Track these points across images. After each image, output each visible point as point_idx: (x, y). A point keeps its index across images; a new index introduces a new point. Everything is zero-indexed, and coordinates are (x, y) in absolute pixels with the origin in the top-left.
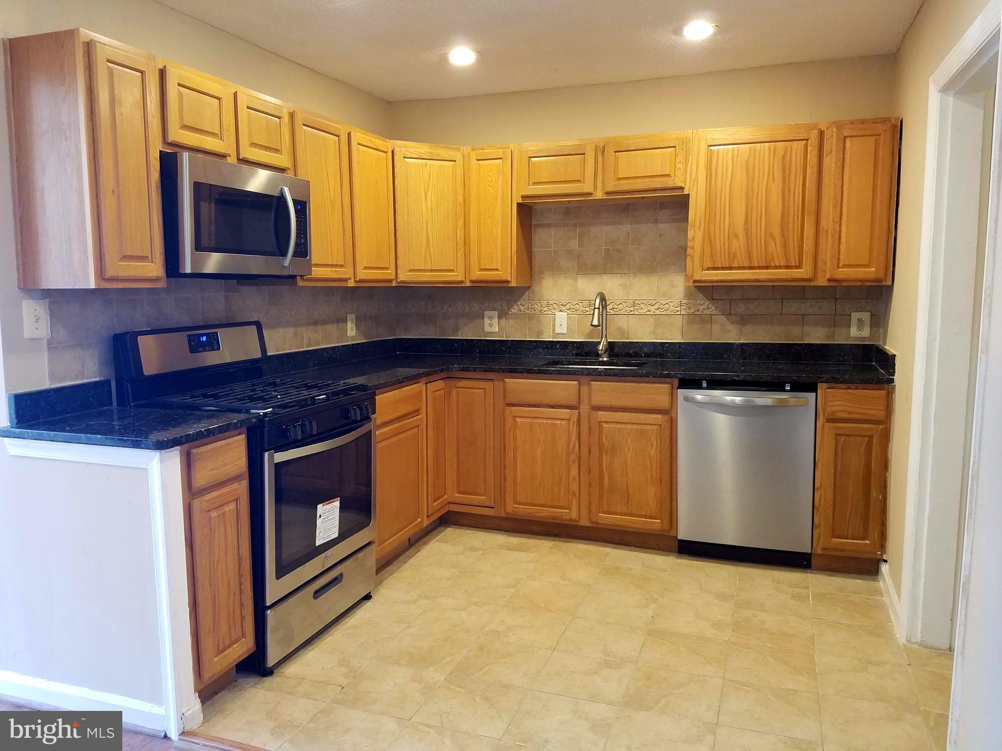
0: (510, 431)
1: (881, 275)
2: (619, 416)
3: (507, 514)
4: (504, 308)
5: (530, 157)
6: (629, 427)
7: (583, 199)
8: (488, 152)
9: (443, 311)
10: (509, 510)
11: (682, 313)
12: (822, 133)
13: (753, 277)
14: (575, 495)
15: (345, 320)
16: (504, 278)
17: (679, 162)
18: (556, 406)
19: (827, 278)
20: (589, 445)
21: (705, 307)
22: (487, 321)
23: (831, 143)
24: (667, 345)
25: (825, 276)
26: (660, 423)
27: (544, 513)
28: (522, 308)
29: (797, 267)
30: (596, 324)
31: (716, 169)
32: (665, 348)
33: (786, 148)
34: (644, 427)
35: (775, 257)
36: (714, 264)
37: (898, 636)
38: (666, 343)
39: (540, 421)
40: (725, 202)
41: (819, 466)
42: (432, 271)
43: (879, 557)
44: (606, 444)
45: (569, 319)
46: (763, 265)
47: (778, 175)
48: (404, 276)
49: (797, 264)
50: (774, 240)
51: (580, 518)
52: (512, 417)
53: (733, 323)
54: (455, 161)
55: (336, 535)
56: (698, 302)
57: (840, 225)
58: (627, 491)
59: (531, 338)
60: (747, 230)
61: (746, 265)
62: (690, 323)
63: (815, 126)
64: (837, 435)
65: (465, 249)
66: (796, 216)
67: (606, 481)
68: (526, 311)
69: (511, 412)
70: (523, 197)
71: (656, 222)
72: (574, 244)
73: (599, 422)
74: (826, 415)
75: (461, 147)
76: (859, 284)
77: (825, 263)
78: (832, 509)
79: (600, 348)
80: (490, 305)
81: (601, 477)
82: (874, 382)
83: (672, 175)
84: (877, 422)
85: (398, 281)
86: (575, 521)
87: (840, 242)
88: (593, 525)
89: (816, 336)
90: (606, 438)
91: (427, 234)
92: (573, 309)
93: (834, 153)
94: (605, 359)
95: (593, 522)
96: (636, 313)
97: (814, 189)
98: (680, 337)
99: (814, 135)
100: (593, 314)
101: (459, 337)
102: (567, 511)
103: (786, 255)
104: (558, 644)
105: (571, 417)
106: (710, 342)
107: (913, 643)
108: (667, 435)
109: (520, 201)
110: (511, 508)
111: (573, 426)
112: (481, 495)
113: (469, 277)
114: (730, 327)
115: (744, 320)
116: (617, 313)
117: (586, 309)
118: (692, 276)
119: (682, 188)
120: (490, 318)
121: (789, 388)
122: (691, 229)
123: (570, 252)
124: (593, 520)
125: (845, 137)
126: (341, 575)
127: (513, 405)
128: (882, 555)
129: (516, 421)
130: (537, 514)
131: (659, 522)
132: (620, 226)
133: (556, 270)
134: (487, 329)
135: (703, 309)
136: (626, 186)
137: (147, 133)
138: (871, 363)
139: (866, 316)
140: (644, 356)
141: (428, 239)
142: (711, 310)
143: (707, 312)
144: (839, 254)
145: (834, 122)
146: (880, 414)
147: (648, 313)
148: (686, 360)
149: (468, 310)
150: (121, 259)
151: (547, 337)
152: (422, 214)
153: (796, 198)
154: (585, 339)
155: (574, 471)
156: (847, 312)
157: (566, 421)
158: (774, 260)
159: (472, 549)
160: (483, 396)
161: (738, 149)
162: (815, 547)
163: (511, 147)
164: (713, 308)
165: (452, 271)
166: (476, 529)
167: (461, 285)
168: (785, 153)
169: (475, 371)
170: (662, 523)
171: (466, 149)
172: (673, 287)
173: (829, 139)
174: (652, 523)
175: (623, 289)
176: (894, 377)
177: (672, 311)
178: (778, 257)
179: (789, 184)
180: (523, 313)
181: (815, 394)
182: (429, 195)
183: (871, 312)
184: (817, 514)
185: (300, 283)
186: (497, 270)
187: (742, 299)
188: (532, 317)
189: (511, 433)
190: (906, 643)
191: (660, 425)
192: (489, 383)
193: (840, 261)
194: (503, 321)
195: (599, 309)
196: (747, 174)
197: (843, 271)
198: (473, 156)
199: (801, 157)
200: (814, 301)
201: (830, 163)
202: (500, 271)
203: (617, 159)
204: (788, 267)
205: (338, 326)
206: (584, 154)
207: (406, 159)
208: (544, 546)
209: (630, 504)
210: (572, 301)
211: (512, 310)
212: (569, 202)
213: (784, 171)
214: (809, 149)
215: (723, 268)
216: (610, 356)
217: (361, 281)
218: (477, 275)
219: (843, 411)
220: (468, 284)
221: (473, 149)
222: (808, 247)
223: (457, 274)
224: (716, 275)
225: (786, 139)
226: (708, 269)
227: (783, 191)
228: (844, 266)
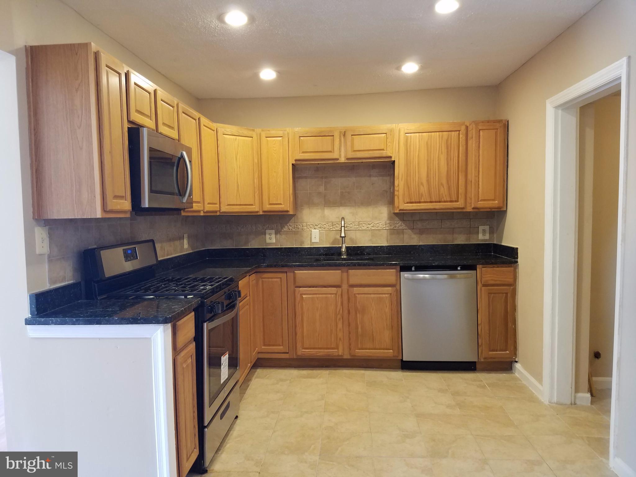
0: (299, 303)
1: (501, 205)
2: (366, 290)
3: (299, 356)
4: (279, 227)
5: (300, 137)
6: (372, 296)
7: (333, 162)
8: (273, 133)
9: (238, 230)
10: (299, 353)
11: (386, 229)
12: (467, 127)
13: (432, 207)
14: (341, 340)
15: (183, 238)
16: (285, 209)
17: (389, 142)
18: (328, 286)
19: (472, 207)
20: (348, 309)
21: (400, 225)
22: (268, 236)
23: (473, 133)
24: (379, 247)
25: (471, 206)
26: (391, 293)
27: (321, 353)
28: (290, 228)
29: (457, 201)
30: (343, 236)
31: (410, 146)
32: (378, 249)
33: (448, 135)
34: (381, 296)
35: (444, 196)
36: (411, 200)
37: (543, 401)
38: (379, 246)
39: (318, 296)
40: (415, 165)
41: (480, 311)
42: (240, 205)
43: (514, 360)
44: (359, 307)
45: (320, 233)
46: (438, 201)
47: (444, 150)
48: (224, 209)
49: (456, 200)
50: (443, 187)
51: (344, 354)
52: (300, 294)
53: (415, 234)
54: (252, 137)
55: (227, 377)
56: (396, 222)
57: (479, 178)
58: (373, 335)
59: (296, 246)
60: (428, 181)
61: (428, 200)
62: (391, 234)
63: (463, 124)
64: (489, 293)
65: (259, 192)
66: (454, 174)
67: (360, 330)
68: (293, 229)
69: (299, 291)
70: (296, 160)
71: (370, 176)
72: (322, 189)
73: (355, 294)
74: (482, 283)
75: (255, 130)
76: (489, 210)
77: (471, 199)
78: (488, 335)
79: (343, 250)
80: (270, 226)
81: (357, 328)
82: (508, 263)
83: (385, 149)
84: (510, 285)
85: (221, 212)
86: (342, 356)
87: (479, 188)
88: (352, 358)
89: (460, 240)
90: (359, 303)
91: (237, 183)
92: (323, 227)
93: (474, 138)
94: (345, 257)
95: (353, 356)
96: (360, 229)
97: (464, 158)
98: (386, 243)
99: (463, 128)
100: (341, 230)
101: (249, 247)
102: (336, 350)
103: (450, 195)
104: (371, 429)
105: (337, 292)
106: (403, 245)
107: (552, 403)
108: (395, 299)
109: (294, 162)
110: (301, 351)
111: (339, 298)
112: (280, 345)
113: (262, 208)
114: (414, 236)
115: (421, 232)
116: (350, 229)
117: (330, 227)
118: (398, 207)
119: (391, 157)
120: (270, 234)
121: (460, 269)
122: (396, 180)
123: (319, 193)
124: (352, 354)
125: (480, 130)
126: (229, 403)
127: (300, 287)
128: (515, 359)
129: (303, 297)
130: (318, 354)
131: (391, 352)
132: (348, 178)
133: (311, 203)
134: (268, 241)
135: (399, 226)
136: (359, 155)
137: (122, 114)
138: (491, 254)
139: (487, 228)
140: (366, 254)
141: (238, 185)
142: (403, 226)
143: (401, 228)
144: (478, 194)
145: (474, 122)
146: (511, 280)
147: (367, 229)
148: (390, 255)
149: (255, 230)
150: (114, 197)
151: (307, 245)
152: (234, 169)
153: (455, 163)
154: (330, 245)
155: (340, 325)
156: (476, 226)
157: (334, 295)
158: (443, 198)
159: (282, 380)
160: (280, 283)
161: (422, 136)
162: (480, 358)
163: (287, 130)
164: (404, 225)
165: (252, 205)
166: (275, 368)
167: (257, 214)
168: (448, 138)
169: (276, 267)
170: (394, 352)
171: (258, 130)
172: (381, 214)
173: (471, 131)
174: (388, 352)
175: (352, 215)
176: (518, 260)
177: (381, 227)
178: (446, 196)
179: (450, 155)
180: (291, 230)
181: (476, 271)
182: (238, 157)
183: (489, 226)
184: (480, 339)
185: (183, 214)
186: (281, 204)
187: (420, 220)
188: (297, 233)
189: (300, 305)
190: (549, 404)
191: (391, 294)
192: (284, 274)
193: (479, 198)
194: (278, 236)
195: (344, 227)
196: (428, 150)
197: (480, 203)
198: (263, 135)
199: (456, 140)
200: (458, 220)
201: (472, 144)
202: (283, 205)
203: (353, 140)
204: (451, 201)
205: (180, 242)
206: (333, 136)
207: (224, 136)
208: (324, 373)
209: (374, 343)
210: (322, 223)
211: (284, 229)
212: (318, 164)
213: (447, 148)
214: (461, 136)
215: (415, 202)
216: (347, 255)
217: (207, 212)
218: (267, 207)
219: (492, 280)
220: (261, 213)
221: (262, 131)
222: (462, 190)
223: (255, 207)
224: (412, 206)
225: (449, 130)
226: (407, 203)
227: (447, 158)
228: (481, 200)
